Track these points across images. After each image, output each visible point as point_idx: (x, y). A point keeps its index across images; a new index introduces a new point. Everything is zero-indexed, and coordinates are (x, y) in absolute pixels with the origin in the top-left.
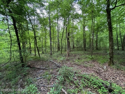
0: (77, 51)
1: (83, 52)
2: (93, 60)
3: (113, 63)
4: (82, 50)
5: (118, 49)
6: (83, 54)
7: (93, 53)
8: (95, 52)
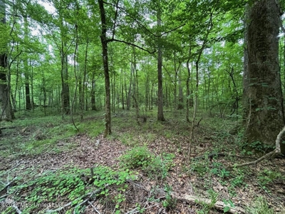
0: (42, 116)
1: (59, 118)
2: (80, 134)
3: (110, 131)
4: (58, 113)
5: (123, 108)
6: (57, 123)
7: (84, 118)
8: (88, 116)
